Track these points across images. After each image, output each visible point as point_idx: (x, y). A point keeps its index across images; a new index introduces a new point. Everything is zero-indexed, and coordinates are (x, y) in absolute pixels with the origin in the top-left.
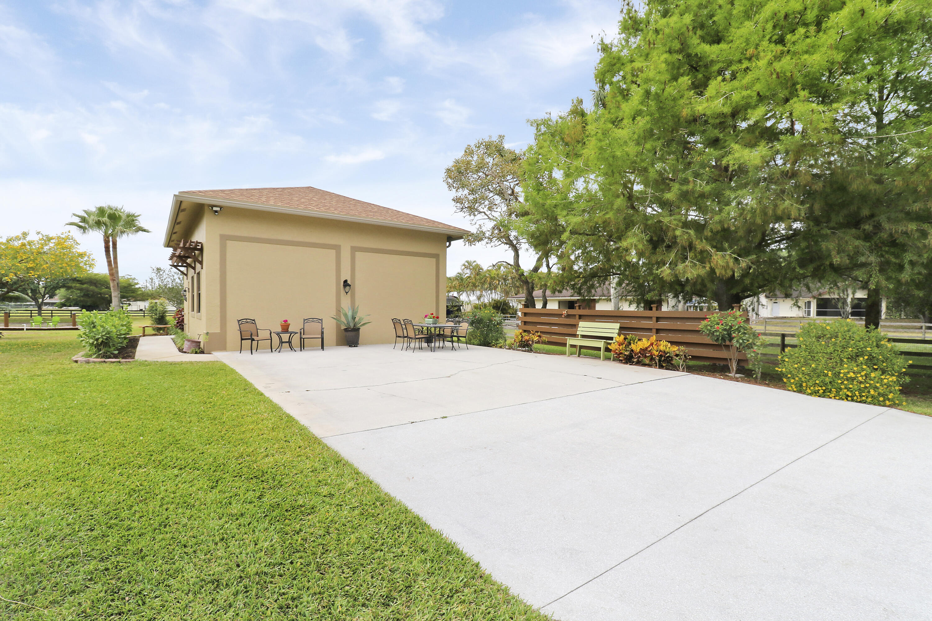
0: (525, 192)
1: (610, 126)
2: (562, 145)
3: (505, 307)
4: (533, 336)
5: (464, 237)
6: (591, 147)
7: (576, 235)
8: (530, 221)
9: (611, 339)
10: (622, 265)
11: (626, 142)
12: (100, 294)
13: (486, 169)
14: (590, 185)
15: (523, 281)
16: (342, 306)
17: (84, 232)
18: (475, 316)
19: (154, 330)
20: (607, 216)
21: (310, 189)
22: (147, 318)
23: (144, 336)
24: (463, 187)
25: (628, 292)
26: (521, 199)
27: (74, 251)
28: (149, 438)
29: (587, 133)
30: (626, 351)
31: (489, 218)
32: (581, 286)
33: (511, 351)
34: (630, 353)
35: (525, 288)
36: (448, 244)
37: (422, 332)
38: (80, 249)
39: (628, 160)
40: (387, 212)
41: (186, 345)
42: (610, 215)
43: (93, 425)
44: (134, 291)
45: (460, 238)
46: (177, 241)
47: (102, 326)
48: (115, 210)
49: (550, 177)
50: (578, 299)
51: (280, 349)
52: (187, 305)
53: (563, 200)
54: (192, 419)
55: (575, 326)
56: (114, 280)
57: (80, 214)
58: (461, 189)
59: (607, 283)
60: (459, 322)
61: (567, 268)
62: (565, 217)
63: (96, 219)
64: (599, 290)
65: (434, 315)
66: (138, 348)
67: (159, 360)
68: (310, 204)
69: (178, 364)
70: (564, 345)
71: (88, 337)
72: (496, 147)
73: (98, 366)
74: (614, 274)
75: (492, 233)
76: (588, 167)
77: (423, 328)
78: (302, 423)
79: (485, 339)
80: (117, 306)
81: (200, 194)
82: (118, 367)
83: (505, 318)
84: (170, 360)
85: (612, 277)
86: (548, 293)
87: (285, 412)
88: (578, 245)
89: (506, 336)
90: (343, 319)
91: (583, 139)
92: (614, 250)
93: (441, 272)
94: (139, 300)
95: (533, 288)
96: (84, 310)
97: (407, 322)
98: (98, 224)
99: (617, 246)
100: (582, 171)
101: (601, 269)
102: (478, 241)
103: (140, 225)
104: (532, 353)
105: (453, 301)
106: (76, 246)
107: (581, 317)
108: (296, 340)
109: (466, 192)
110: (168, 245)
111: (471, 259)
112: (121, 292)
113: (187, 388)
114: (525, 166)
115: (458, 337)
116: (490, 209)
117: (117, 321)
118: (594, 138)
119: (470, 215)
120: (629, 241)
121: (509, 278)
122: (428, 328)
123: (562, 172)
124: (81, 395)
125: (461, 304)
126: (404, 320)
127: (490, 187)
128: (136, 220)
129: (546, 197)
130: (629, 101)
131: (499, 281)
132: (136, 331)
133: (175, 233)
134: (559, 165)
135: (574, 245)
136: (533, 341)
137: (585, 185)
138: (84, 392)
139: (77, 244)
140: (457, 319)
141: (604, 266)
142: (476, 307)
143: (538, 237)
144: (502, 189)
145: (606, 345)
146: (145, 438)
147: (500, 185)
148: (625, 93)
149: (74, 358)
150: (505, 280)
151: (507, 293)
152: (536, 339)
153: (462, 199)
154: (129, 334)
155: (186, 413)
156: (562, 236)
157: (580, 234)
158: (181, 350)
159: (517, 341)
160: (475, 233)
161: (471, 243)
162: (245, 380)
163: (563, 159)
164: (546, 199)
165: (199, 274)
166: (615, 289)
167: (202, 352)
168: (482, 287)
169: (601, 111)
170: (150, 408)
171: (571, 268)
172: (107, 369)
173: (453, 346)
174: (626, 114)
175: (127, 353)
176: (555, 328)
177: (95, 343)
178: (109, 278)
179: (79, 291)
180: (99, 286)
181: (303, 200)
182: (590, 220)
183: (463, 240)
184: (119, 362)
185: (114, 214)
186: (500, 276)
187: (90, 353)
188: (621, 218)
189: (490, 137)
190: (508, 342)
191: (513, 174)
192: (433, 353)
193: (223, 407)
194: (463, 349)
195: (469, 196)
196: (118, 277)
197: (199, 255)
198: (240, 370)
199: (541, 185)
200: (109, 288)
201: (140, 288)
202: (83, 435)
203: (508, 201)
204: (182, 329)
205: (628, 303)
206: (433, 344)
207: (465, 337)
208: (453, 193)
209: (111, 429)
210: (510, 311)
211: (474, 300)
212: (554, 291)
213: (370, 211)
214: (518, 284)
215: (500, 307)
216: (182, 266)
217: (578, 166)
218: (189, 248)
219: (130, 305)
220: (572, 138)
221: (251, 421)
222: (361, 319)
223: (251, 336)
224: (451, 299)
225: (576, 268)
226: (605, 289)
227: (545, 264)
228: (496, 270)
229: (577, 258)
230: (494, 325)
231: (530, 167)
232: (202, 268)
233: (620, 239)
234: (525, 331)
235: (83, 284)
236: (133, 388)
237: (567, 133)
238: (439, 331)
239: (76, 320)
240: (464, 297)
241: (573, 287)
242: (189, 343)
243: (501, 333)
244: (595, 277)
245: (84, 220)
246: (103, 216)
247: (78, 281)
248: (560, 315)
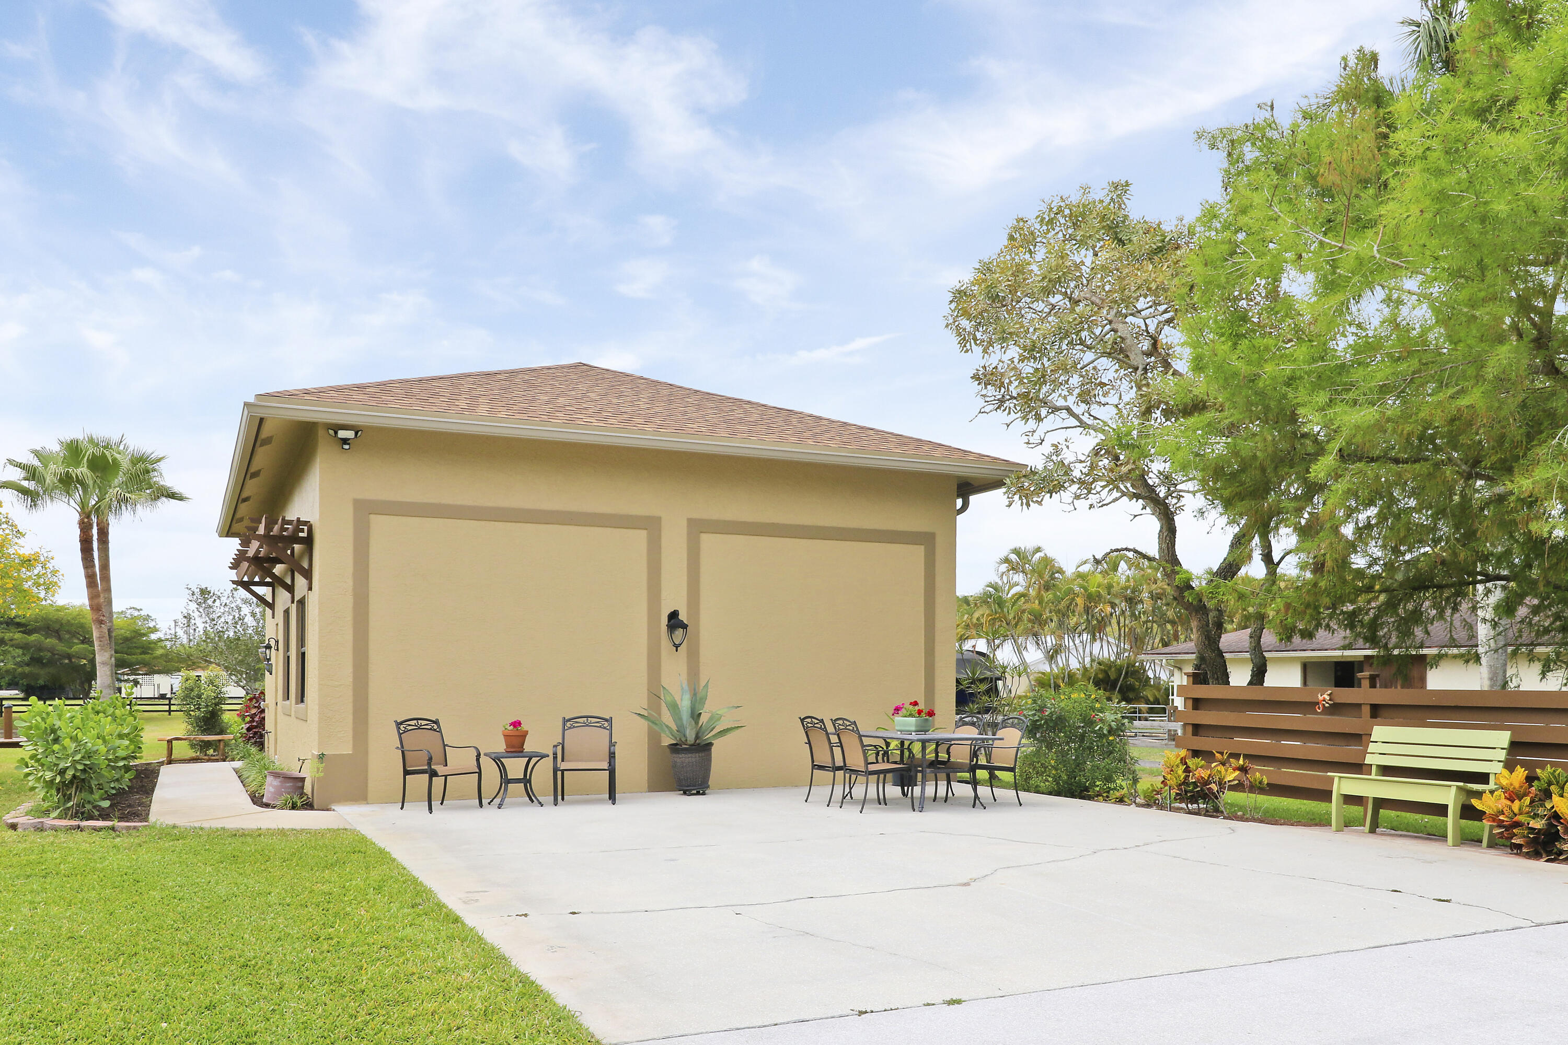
0: (1195, 345)
1: (1472, 124)
2: (1310, 196)
3: (1131, 680)
4: (1221, 768)
5: (1008, 481)
6: (1408, 195)
7: (1358, 464)
8: (1212, 428)
9: (1483, 778)
10: (1516, 549)
11: (1525, 172)
12: (69, 657)
13: (1072, 284)
14: (1404, 311)
15: (1188, 606)
16: (664, 682)
17: (34, 505)
18: (1041, 709)
19: (192, 746)
20: (1464, 402)
21: (583, 369)
22: (177, 718)
23: (170, 762)
24: (1004, 340)
25: (1539, 635)
26: (1181, 365)
27: (11, 551)
28: (182, 1025)
29: (1394, 153)
30: (1536, 816)
31: (1083, 425)
32: (1376, 618)
33: (1153, 811)
34: (1550, 825)
35: (1194, 624)
36: (959, 503)
37: (886, 753)
38: (25, 547)
39: (1535, 223)
40: (787, 421)
41: (270, 787)
42: (1474, 398)
43: (51, 989)
44: (147, 648)
45: (996, 484)
46: (252, 520)
47: (74, 739)
48: (106, 447)
49: (1273, 294)
50: (1366, 657)
51: (503, 800)
52: (272, 684)
53: (1314, 360)
54: (286, 979)
55: (1360, 738)
56: (101, 622)
57: (24, 461)
58: (997, 347)
59: (1465, 606)
60: (995, 726)
61: (1329, 564)
62: (1322, 409)
63: (61, 470)
64: (1438, 629)
65: (921, 706)
66: (158, 794)
67: (206, 825)
68: (580, 411)
69: (251, 836)
70: (1325, 795)
71: (42, 765)
72: (1104, 218)
73: (62, 837)
74: (1489, 578)
75: (1093, 467)
76: (1399, 255)
77: (888, 744)
78: (560, 1001)
79: (1072, 775)
80: (109, 686)
81: (307, 397)
82: (108, 842)
83: (1134, 716)
84: (232, 824)
85: (1480, 588)
86: (1269, 638)
87: (516, 971)
88: (1364, 494)
89: (1137, 767)
90: (667, 718)
91: (1380, 173)
92: (1488, 503)
93: (939, 579)
94: (159, 672)
95: (1219, 626)
96: (33, 699)
97: (844, 726)
98: (67, 483)
99: (1499, 489)
100: (1380, 268)
101: (1443, 562)
102: (1050, 492)
103: (162, 483)
104: (1220, 821)
105: (977, 664)
106: (16, 540)
107: (1377, 711)
108: (542, 774)
109: (1014, 352)
110: (228, 531)
111: (1027, 544)
112: (116, 652)
113: (272, 899)
114: (1197, 271)
115: (991, 769)
116: (1085, 397)
117: (108, 727)
118: (1419, 165)
119: (1025, 418)
120: (1541, 473)
121: (1145, 595)
122: (902, 743)
123: (1311, 277)
124: (25, 911)
125: (998, 673)
126: (834, 722)
127: (1084, 334)
128: (154, 470)
129: (1260, 356)
130: (1538, 45)
131: (1113, 605)
132: (151, 753)
133: (246, 500)
134: (1300, 257)
135: (1352, 493)
136: (1221, 784)
137: (1386, 311)
138: (31, 902)
139: (19, 534)
140: (987, 717)
141: (1455, 554)
142: (1043, 682)
143: (1234, 475)
144: (1123, 339)
145: (1462, 798)
146: (173, 1026)
147: (1114, 326)
148: (1524, 19)
149: (10, 818)
150: (1131, 601)
151: (1138, 641)
152: (1231, 776)
153: (1002, 375)
154: (135, 758)
155: (270, 963)
156: (1313, 468)
157: (1372, 460)
158: (257, 800)
159: (1172, 782)
160: (1040, 467)
161: (1027, 498)
162: (415, 881)
163: (1313, 236)
164: (1261, 361)
165: (302, 603)
166: (1495, 625)
167: (309, 806)
168: (1061, 624)
169: (1440, 81)
170: (184, 948)
171: (1344, 563)
172: (85, 846)
173: (976, 797)
174: (1527, 83)
175: (130, 806)
176: (1291, 746)
177: (58, 779)
178: (89, 616)
179: (20, 651)
180: (67, 636)
181: (561, 400)
182: (1406, 416)
183: (1003, 490)
184: (113, 829)
185: (104, 455)
186: (1115, 589)
187: (46, 805)
188: (1512, 403)
189: (1085, 190)
190: (1143, 785)
191: (1155, 293)
192: (917, 814)
193: (361, 950)
194: (1006, 804)
195: (1020, 366)
196: (111, 613)
197: (302, 555)
198: (400, 853)
199: (1244, 318)
200: (87, 641)
201: (160, 640)
202: (28, 1013)
203: (1140, 372)
204: (261, 746)
205: (1537, 667)
206: (917, 790)
207: (1012, 770)
208: (976, 359)
209: (94, 999)
210: (1149, 693)
211: (1038, 662)
212: (1287, 634)
213: (741, 421)
214: (1170, 614)
215: (1117, 680)
216: (262, 583)
217: (1366, 253)
218: (280, 538)
219: (136, 683)
220: (1342, 174)
221: (430, 989)
222: (715, 718)
223: (429, 764)
224: (969, 661)
225: (1359, 561)
226: (1457, 623)
227: (1257, 556)
228: (1105, 573)
229: (1364, 531)
230: (1101, 736)
231: (1211, 272)
232: (310, 589)
233: (1510, 470)
234: (1196, 753)
235: (29, 632)
236: (146, 897)
237: (1327, 159)
238: (937, 753)
239: (16, 723)
240: (1005, 654)
241: (1351, 620)
242: (276, 782)
243: (1122, 760)
244: (1426, 588)
245: (32, 473)
246: (78, 464)
247: (19, 625)
248: (1308, 706)
